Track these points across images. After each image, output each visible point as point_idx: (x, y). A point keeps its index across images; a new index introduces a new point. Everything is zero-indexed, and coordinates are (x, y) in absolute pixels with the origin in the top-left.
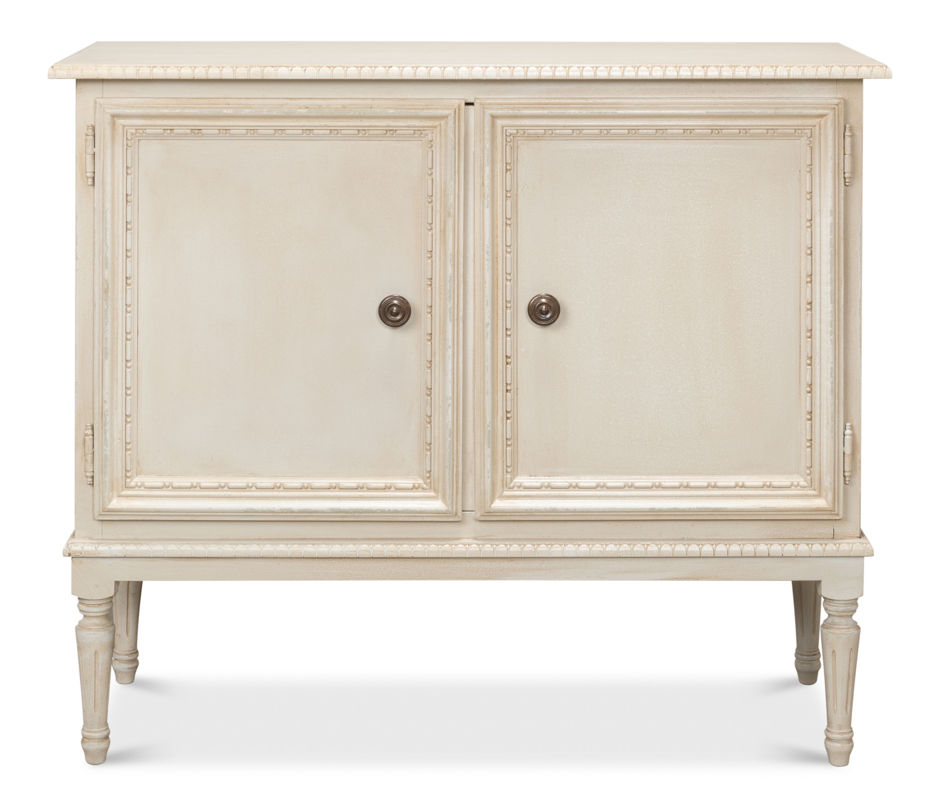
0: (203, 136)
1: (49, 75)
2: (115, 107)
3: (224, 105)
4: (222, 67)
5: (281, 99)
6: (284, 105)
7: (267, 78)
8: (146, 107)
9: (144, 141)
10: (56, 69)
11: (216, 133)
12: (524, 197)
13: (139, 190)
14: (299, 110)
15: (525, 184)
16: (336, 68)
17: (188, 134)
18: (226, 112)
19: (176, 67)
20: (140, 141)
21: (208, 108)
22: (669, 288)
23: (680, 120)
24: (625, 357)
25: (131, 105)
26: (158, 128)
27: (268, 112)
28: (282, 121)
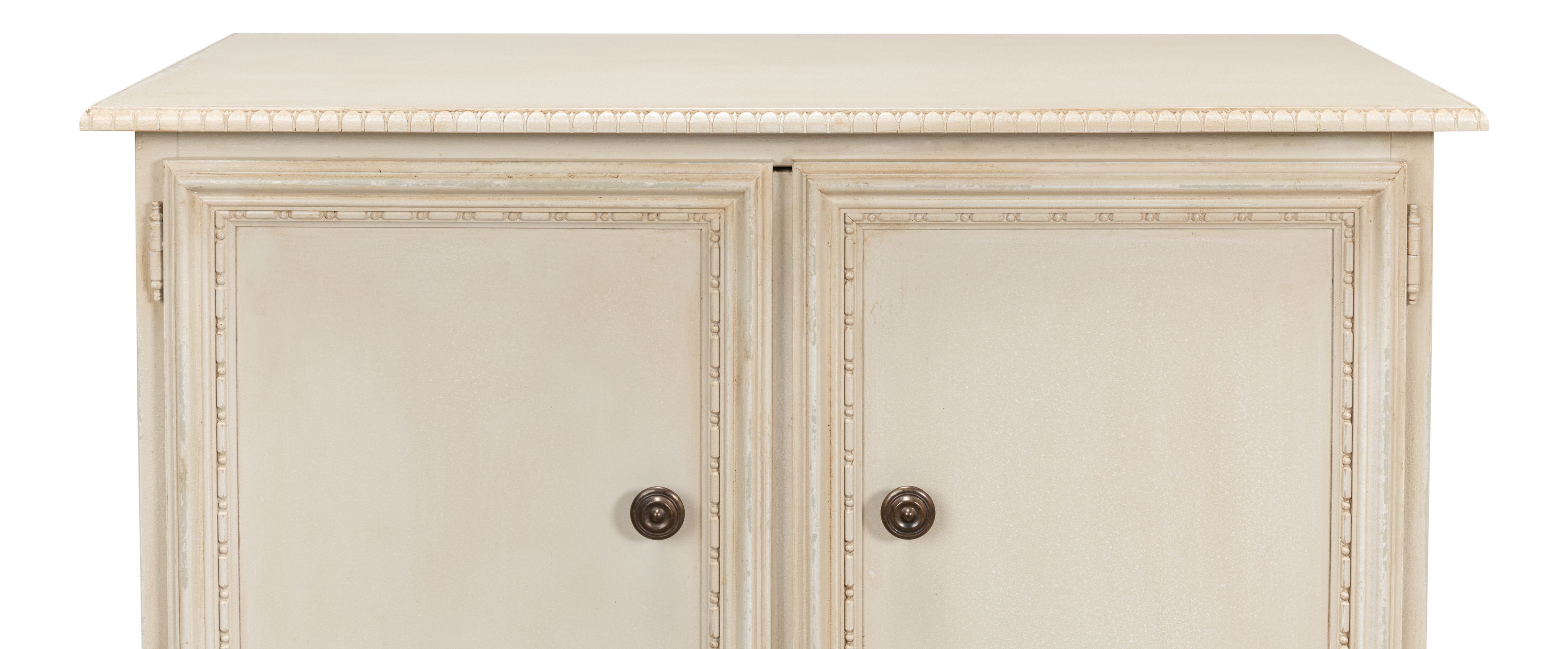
0: (340, 222)
1: (81, 125)
2: (193, 175)
3: (372, 173)
4: (366, 112)
5: (467, 163)
6: (471, 172)
7: (440, 131)
8: (245, 174)
9: (244, 229)
10: (94, 114)
11: (360, 218)
12: (876, 322)
13: (238, 309)
14: (497, 182)
15: (877, 303)
16: (556, 114)
17: (316, 219)
18: (376, 184)
19: (289, 111)
20: (238, 229)
21: (346, 177)
22: (1115, 473)
23: (1137, 198)
24: (1042, 586)
25: (220, 173)
26: (265, 208)
27: (445, 184)
28: (470, 198)
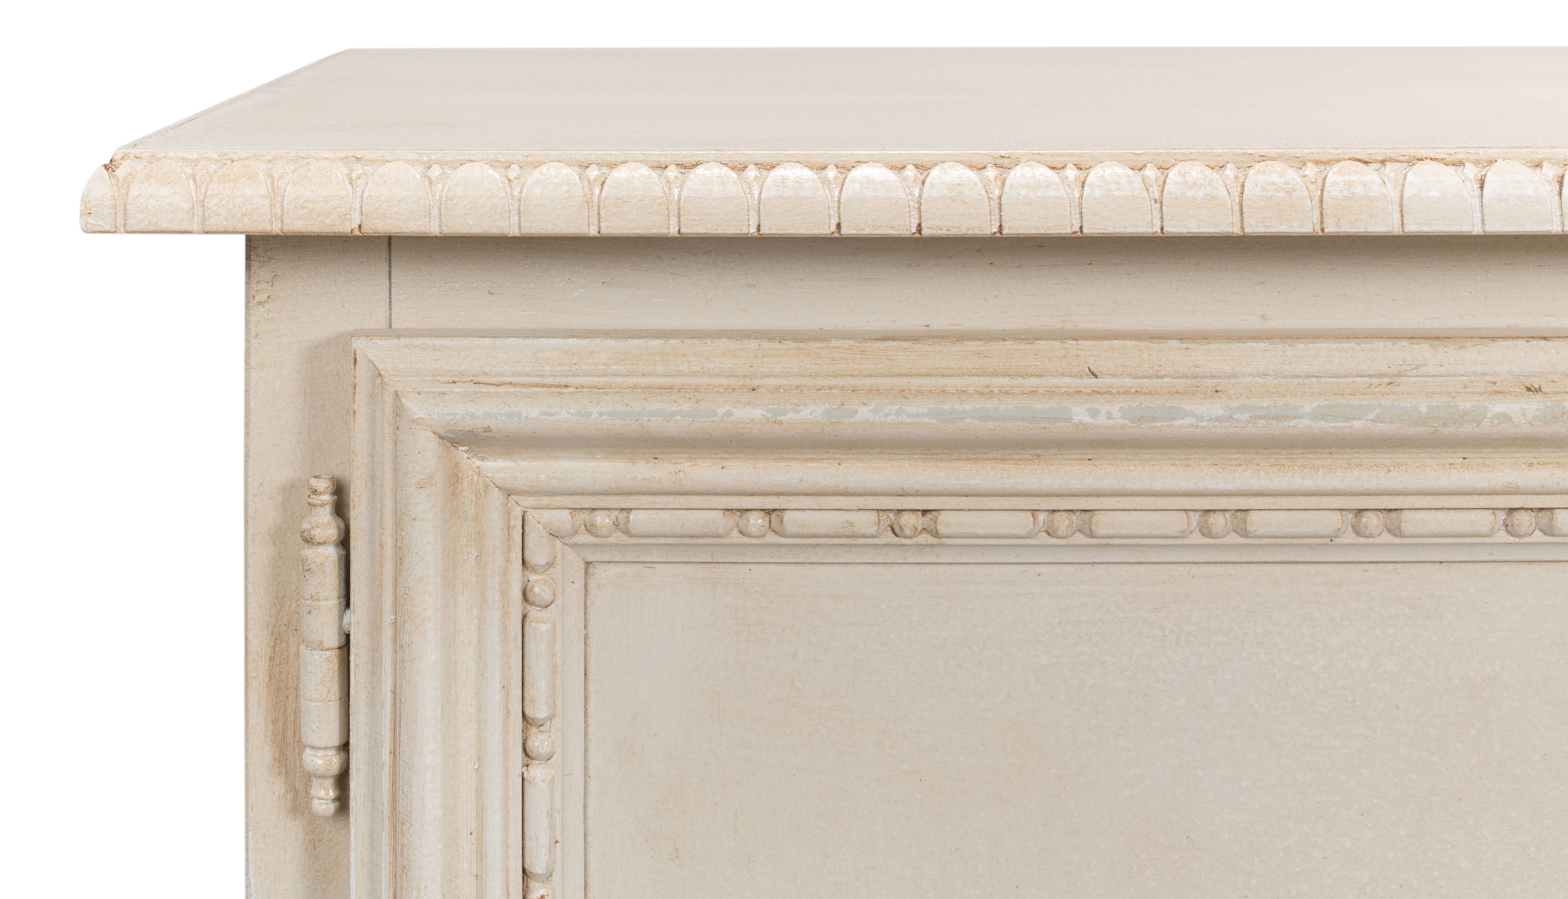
0: (943, 545)
1: (84, 214)
2: (457, 389)
3: (1068, 380)
4: (1080, 167)
5: (1381, 344)
6: (1400, 374)
7: (1347, 228)
8: (634, 387)
9: (613, 570)
10: (127, 177)
11: (1014, 531)
13: (590, 839)
14: (1498, 407)
17: (864, 536)
18: (1087, 419)
19: (815, 165)
20: (591, 570)
21: (981, 394)
25: (550, 380)
26: (695, 501)
27: (1324, 417)
28: (1388, 462)
